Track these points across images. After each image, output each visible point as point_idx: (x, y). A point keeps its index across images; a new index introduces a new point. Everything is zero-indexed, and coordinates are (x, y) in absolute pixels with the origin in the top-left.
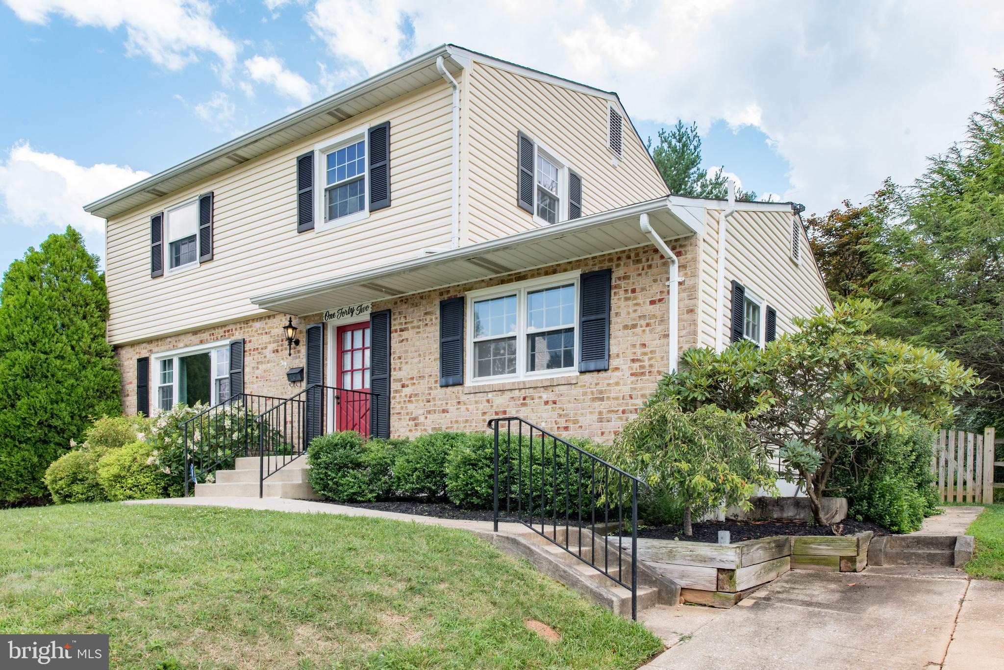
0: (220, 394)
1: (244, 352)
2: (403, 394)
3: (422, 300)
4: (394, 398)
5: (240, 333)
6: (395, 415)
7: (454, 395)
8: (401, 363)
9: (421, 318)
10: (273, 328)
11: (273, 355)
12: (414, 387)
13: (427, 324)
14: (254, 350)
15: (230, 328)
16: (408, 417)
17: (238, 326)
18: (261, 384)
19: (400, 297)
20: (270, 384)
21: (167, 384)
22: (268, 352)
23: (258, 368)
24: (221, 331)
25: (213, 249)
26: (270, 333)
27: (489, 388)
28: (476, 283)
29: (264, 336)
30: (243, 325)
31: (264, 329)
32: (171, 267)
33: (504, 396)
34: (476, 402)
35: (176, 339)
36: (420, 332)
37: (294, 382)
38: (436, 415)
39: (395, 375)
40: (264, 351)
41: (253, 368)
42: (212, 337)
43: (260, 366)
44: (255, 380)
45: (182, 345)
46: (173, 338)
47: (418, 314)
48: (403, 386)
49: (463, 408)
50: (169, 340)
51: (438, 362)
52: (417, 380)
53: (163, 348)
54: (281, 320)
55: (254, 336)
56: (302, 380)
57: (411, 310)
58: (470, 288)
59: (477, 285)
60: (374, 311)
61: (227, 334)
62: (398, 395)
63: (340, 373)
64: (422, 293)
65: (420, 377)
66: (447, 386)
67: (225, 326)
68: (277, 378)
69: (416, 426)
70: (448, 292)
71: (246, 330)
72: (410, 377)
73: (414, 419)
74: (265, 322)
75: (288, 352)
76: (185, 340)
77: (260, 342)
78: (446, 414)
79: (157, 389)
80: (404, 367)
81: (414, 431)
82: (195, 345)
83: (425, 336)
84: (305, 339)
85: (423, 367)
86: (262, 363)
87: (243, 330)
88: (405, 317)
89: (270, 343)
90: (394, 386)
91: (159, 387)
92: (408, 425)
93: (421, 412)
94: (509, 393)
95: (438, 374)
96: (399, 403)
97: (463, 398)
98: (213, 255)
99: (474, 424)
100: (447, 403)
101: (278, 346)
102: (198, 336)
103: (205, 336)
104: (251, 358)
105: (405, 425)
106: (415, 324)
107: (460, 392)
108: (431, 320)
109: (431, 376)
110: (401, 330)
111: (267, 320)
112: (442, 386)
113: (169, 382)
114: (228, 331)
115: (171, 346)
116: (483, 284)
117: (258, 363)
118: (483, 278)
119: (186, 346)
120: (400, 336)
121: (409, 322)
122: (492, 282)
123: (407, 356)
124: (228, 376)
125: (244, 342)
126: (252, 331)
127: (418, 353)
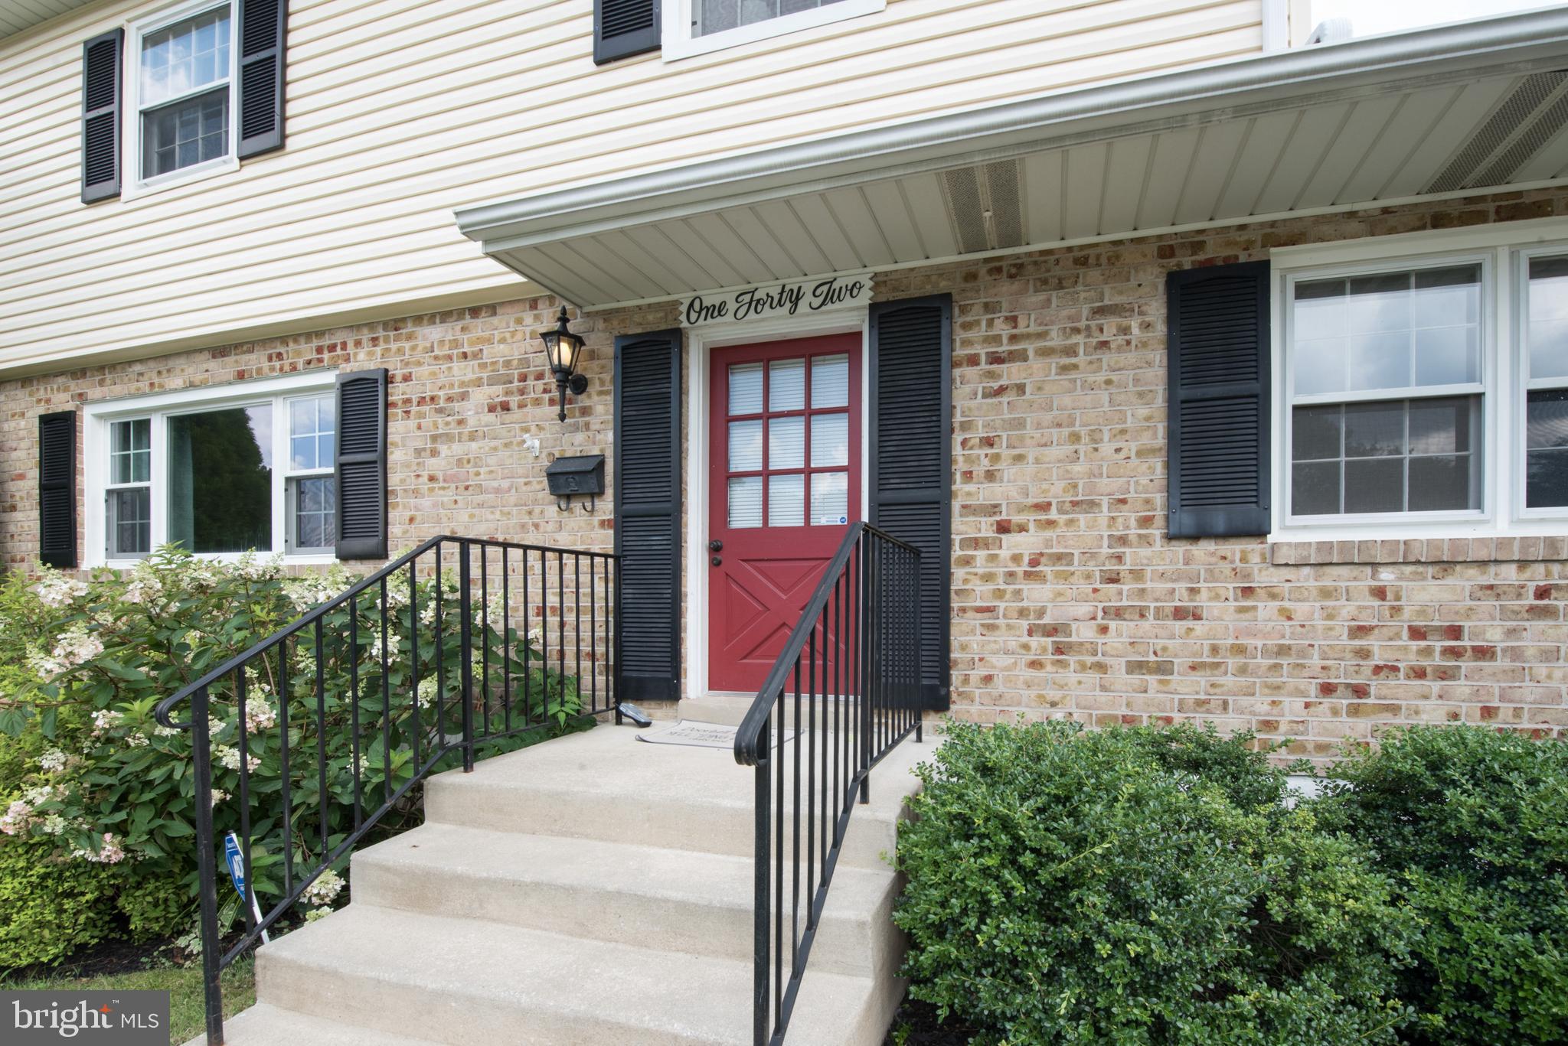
0: (299, 517)
1: (387, 405)
2: (1004, 553)
3: (1081, 271)
4: (967, 561)
5: (370, 354)
6: (970, 614)
7: (1227, 568)
8: (996, 458)
9: (1082, 324)
10: (489, 341)
11: (491, 417)
12: (1049, 533)
13: (1104, 344)
14: (422, 401)
15: (337, 339)
16: (1024, 624)
17: (365, 335)
18: (447, 497)
19: (987, 260)
20: (480, 498)
21: (133, 484)
22: (474, 410)
23: (434, 453)
24: (307, 350)
25: (284, 119)
26: (476, 355)
27: (1392, 553)
28: (1319, 220)
29: (457, 366)
30: (381, 333)
31: (455, 344)
32: (147, 173)
33: (1449, 581)
34: (1326, 593)
35: (162, 367)
36: (1075, 367)
37: (568, 497)
38: (1148, 624)
39: (963, 492)
40: (456, 406)
41: (418, 452)
42: (277, 364)
43: (444, 449)
44: (424, 483)
45: (178, 382)
46: (152, 364)
47: (1065, 313)
48: (1003, 528)
49: (1266, 609)
50: (138, 368)
51: (1158, 465)
52: (1061, 511)
53: (118, 389)
54: (519, 321)
55: (419, 364)
56: (601, 493)
57: (1036, 299)
58: (1294, 235)
59: (1326, 229)
60: (882, 299)
61: (326, 356)
62: (981, 554)
63: (721, 477)
64: (1082, 247)
65: (1074, 504)
66: (1195, 537)
67: (320, 334)
68: (505, 484)
69: (1059, 650)
70: (1197, 246)
71: (394, 346)
72: (1031, 501)
73: (1052, 631)
74: (459, 325)
75: (557, 409)
76: (190, 370)
77: (442, 380)
78: (1190, 623)
79: (103, 496)
80: (1008, 470)
81: (1049, 668)
82: (221, 384)
83: (1101, 377)
84: (608, 377)
85: (1092, 475)
86: (449, 438)
87: (382, 346)
88: (1013, 320)
89: (478, 383)
90: (961, 527)
91: (109, 492)
92: (1026, 647)
93: (1084, 609)
94: (1472, 572)
95: (1159, 499)
96: (988, 578)
97: (1265, 578)
98: (284, 137)
99: (1316, 661)
100: (1193, 591)
101: (507, 393)
102: (230, 360)
103: (255, 360)
104: (412, 423)
105: (1013, 645)
106: (1055, 340)
107: (1255, 559)
108: (1126, 330)
109: (1123, 501)
110: (996, 359)
111: (468, 320)
112: (1170, 537)
113: (139, 478)
114: (332, 348)
115: (144, 385)
116: (1354, 225)
117: (434, 438)
118: (1357, 207)
119: (192, 386)
120: (991, 375)
121: (1027, 336)
122: (1392, 220)
123: (1022, 438)
124: (331, 470)
125: (388, 379)
126: (413, 348)
127: (1066, 431)
